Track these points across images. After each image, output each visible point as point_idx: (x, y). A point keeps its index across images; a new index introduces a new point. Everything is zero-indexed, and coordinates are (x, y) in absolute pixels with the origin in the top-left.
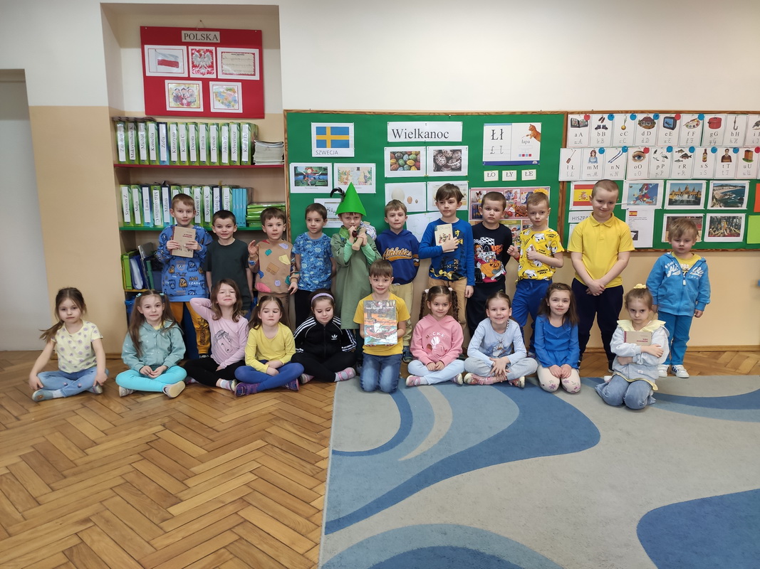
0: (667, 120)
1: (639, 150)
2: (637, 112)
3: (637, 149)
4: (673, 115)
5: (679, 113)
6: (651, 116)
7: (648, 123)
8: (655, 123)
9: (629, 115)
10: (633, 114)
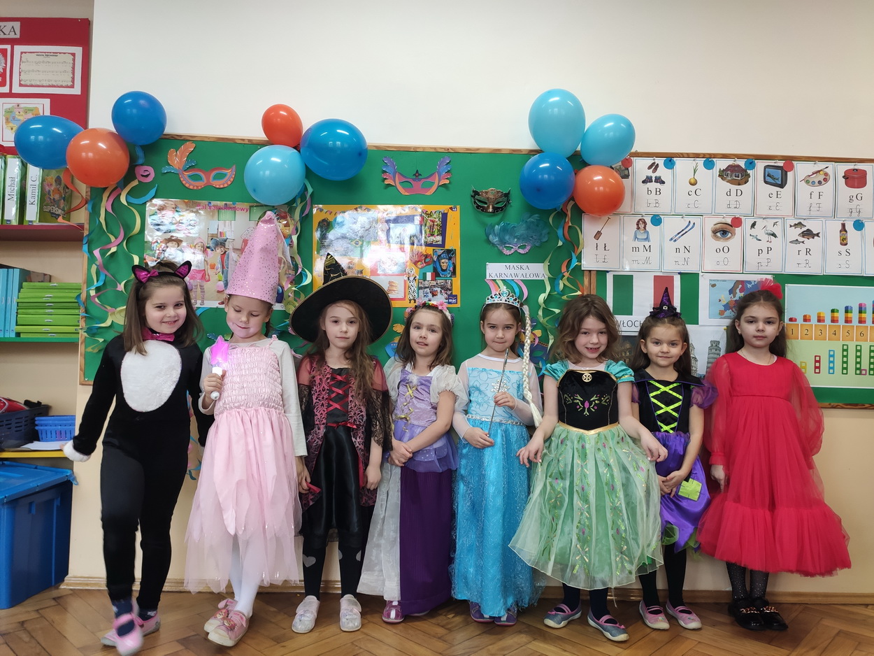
0: (769, 170)
1: (723, 221)
2: (715, 156)
3: (720, 220)
4: (781, 164)
5: (790, 160)
6: (742, 163)
7: (737, 174)
8: (749, 176)
9: (701, 161)
10: (709, 159)
